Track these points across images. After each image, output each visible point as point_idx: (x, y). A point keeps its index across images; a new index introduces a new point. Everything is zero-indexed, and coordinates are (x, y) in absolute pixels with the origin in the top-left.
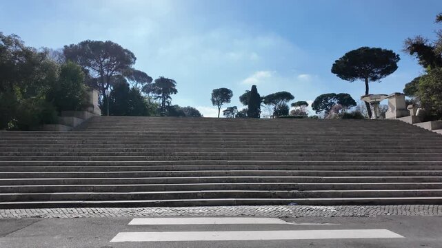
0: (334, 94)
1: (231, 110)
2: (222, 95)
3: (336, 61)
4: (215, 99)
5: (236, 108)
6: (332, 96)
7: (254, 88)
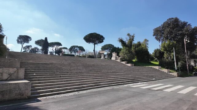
0: (78, 46)
1: (28, 47)
2: (24, 39)
3: (86, 36)
4: (19, 40)
5: (31, 46)
6: (77, 47)
7: (46, 38)
